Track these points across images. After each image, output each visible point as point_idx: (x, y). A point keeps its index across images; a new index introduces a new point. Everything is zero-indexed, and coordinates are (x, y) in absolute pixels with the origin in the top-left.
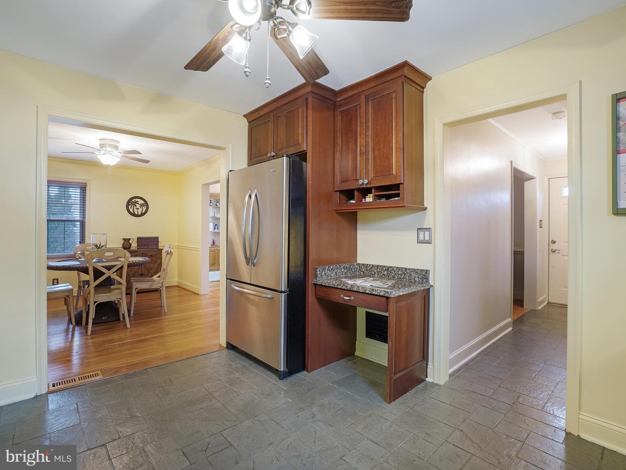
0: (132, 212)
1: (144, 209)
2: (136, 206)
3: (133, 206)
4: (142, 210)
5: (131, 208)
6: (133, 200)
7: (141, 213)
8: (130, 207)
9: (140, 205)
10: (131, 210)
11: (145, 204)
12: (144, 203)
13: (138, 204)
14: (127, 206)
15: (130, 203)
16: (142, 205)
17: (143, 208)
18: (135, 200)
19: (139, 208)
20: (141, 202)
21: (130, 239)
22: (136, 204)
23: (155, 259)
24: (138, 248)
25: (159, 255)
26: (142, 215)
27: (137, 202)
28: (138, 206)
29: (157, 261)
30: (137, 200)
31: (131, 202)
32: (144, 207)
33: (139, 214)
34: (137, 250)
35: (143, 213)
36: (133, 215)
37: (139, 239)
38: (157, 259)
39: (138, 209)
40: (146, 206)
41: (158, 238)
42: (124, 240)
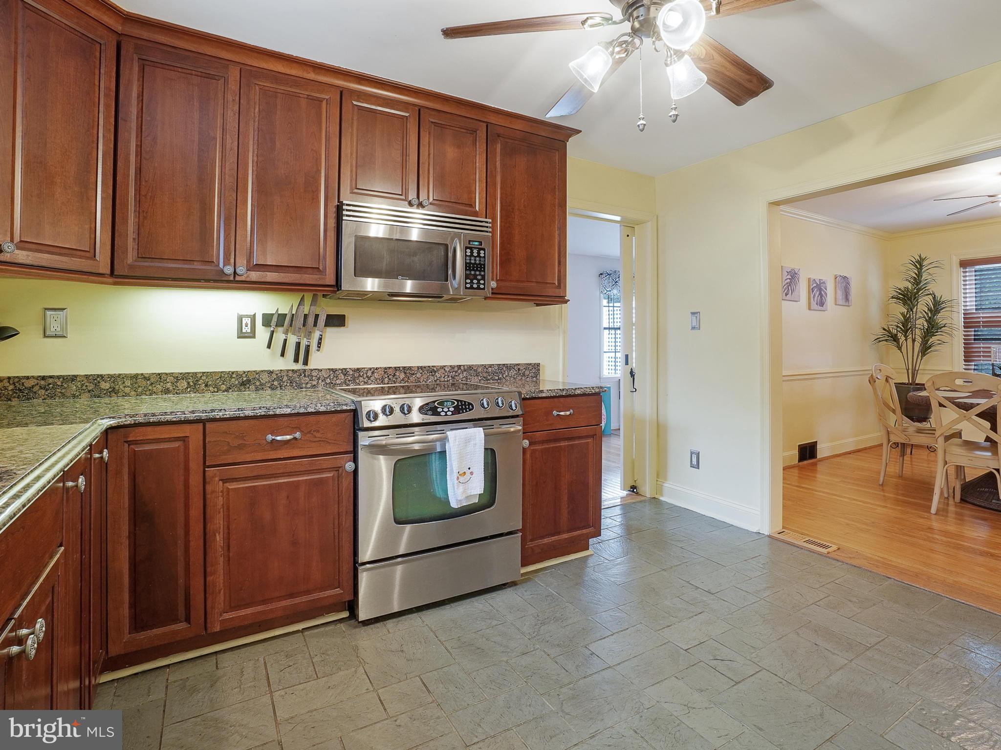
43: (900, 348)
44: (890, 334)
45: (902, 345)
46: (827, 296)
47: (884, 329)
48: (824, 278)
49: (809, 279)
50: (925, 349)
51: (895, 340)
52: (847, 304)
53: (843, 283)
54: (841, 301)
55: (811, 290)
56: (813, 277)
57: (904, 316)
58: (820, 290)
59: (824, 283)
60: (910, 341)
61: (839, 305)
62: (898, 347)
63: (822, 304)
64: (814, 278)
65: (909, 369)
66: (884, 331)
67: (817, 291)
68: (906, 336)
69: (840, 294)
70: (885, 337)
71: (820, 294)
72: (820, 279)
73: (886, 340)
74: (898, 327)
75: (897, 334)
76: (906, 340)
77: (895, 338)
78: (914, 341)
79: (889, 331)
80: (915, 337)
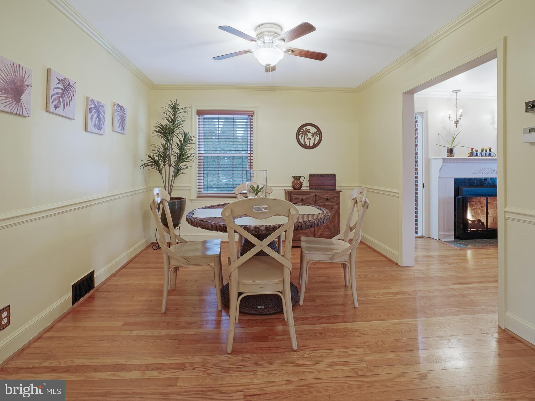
0: (304, 144)
1: (317, 139)
2: (307, 135)
3: (303, 136)
4: (315, 140)
5: (302, 138)
6: (303, 129)
7: (314, 144)
8: (300, 136)
9: (312, 134)
10: (302, 141)
11: (318, 133)
12: (317, 131)
13: (310, 132)
14: (297, 136)
15: (300, 132)
16: (314, 134)
17: (315, 138)
18: (307, 128)
19: (311, 137)
20: (313, 130)
21: (300, 177)
22: (307, 133)
23: (331, 204)
24: (310, 189)
25: (336, 199)
26: (315, 146)
27: (308, 131)
28: (310, 135)
29: (334, 206)
30: (308, 127)
31: (302, 130)
32: (317, 136)
33: (311, 145)
34: (309, 191)
35: (315, 144)
36: (305, 146)
37: (312, 177)
38: (333, 204)
39: (310, 139)
40: (319, 134)
41: (334, 176)
42: (295, 177)
43: (160, 172)
44: (153, 160)
45: (162, 169)
46: (105, 121)
47: (149, 157)
48: (103, 102)
49: (87, 99)
50: (178, 171)
51: (157, 166)
52: (122, 132)
53: (120, 111)
54: (118, 128)
55: (88, 110)
56: (91, 97)
57: (164, 147)
58: (99, 112)
59: (102, 106)
60: (167, 166)
61: (114, 131)
62: (159, 170)
63: (100, 128)
64: (93, 98)
65: (166, 188)
66: (149, 158)
67: (95, 112)
68: (164, 162)
69: (117, 120)
70: (149, 163)
71: (98, 116)
72: (98, 102)
73: (151, 165)
74: (160, 155)
75: (159, 161)
76: (165, 165)
77: (157, 164)
78: (170, 165)
79: (153, 159)
80: (171, 163)
